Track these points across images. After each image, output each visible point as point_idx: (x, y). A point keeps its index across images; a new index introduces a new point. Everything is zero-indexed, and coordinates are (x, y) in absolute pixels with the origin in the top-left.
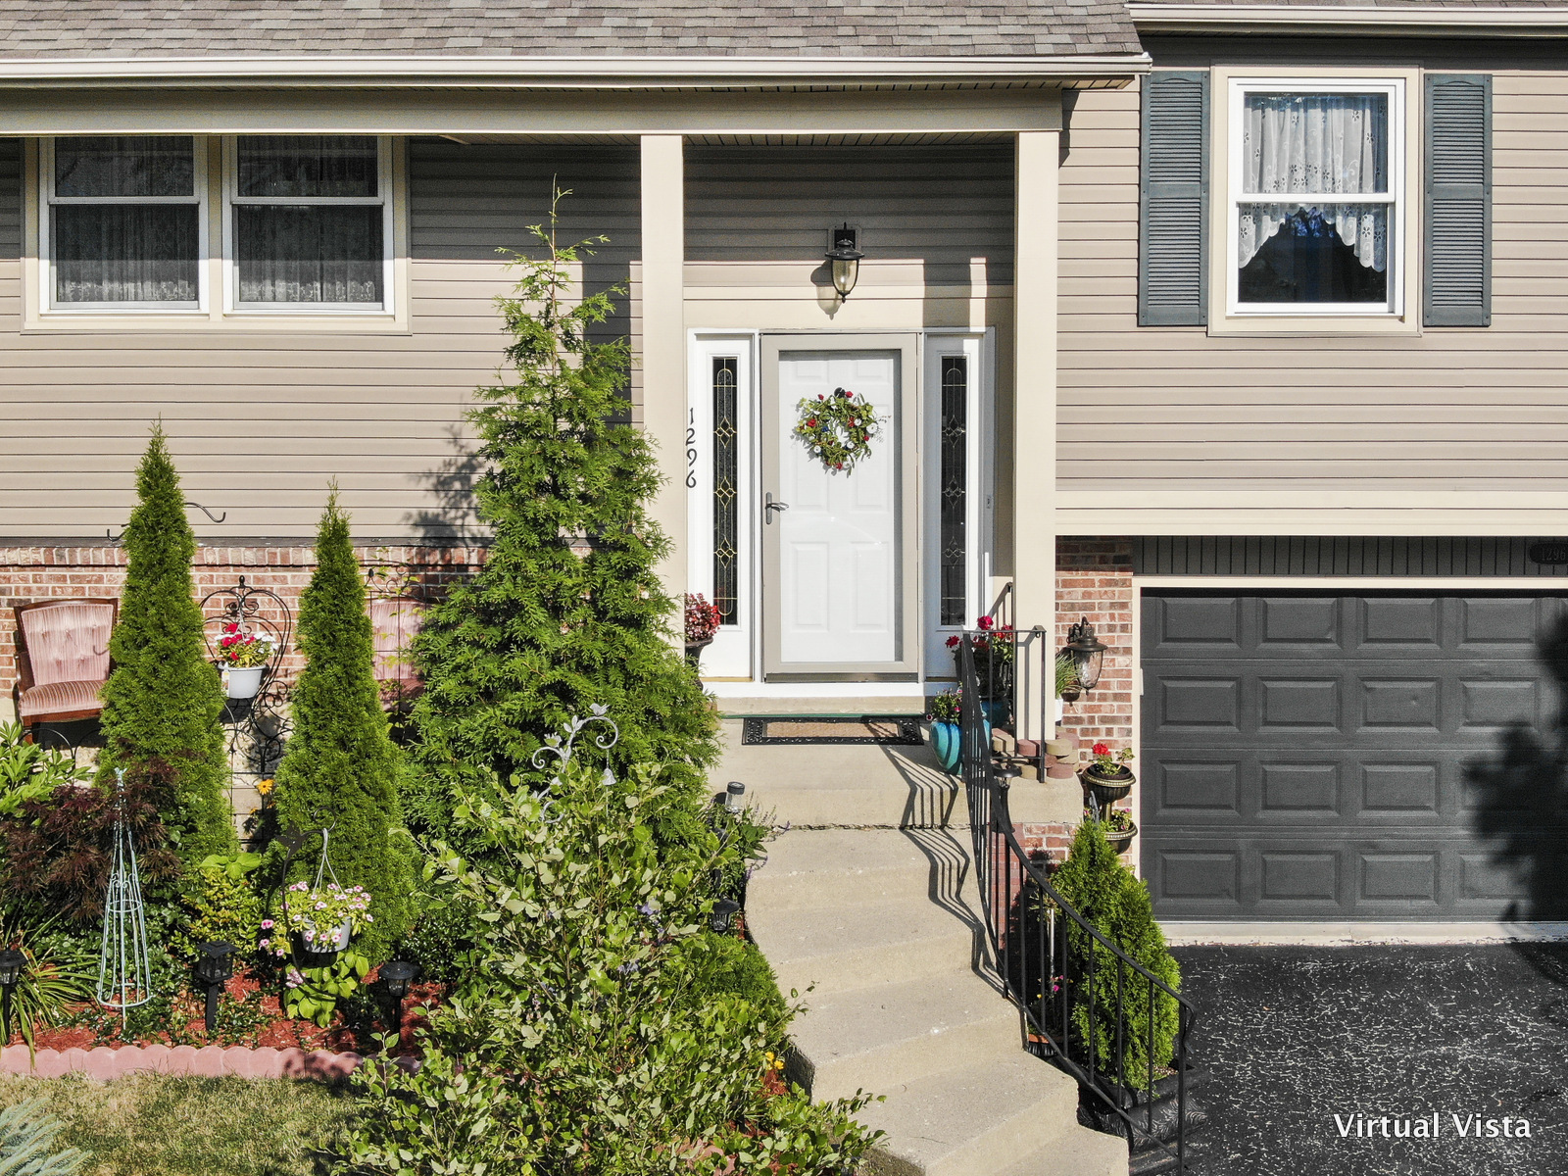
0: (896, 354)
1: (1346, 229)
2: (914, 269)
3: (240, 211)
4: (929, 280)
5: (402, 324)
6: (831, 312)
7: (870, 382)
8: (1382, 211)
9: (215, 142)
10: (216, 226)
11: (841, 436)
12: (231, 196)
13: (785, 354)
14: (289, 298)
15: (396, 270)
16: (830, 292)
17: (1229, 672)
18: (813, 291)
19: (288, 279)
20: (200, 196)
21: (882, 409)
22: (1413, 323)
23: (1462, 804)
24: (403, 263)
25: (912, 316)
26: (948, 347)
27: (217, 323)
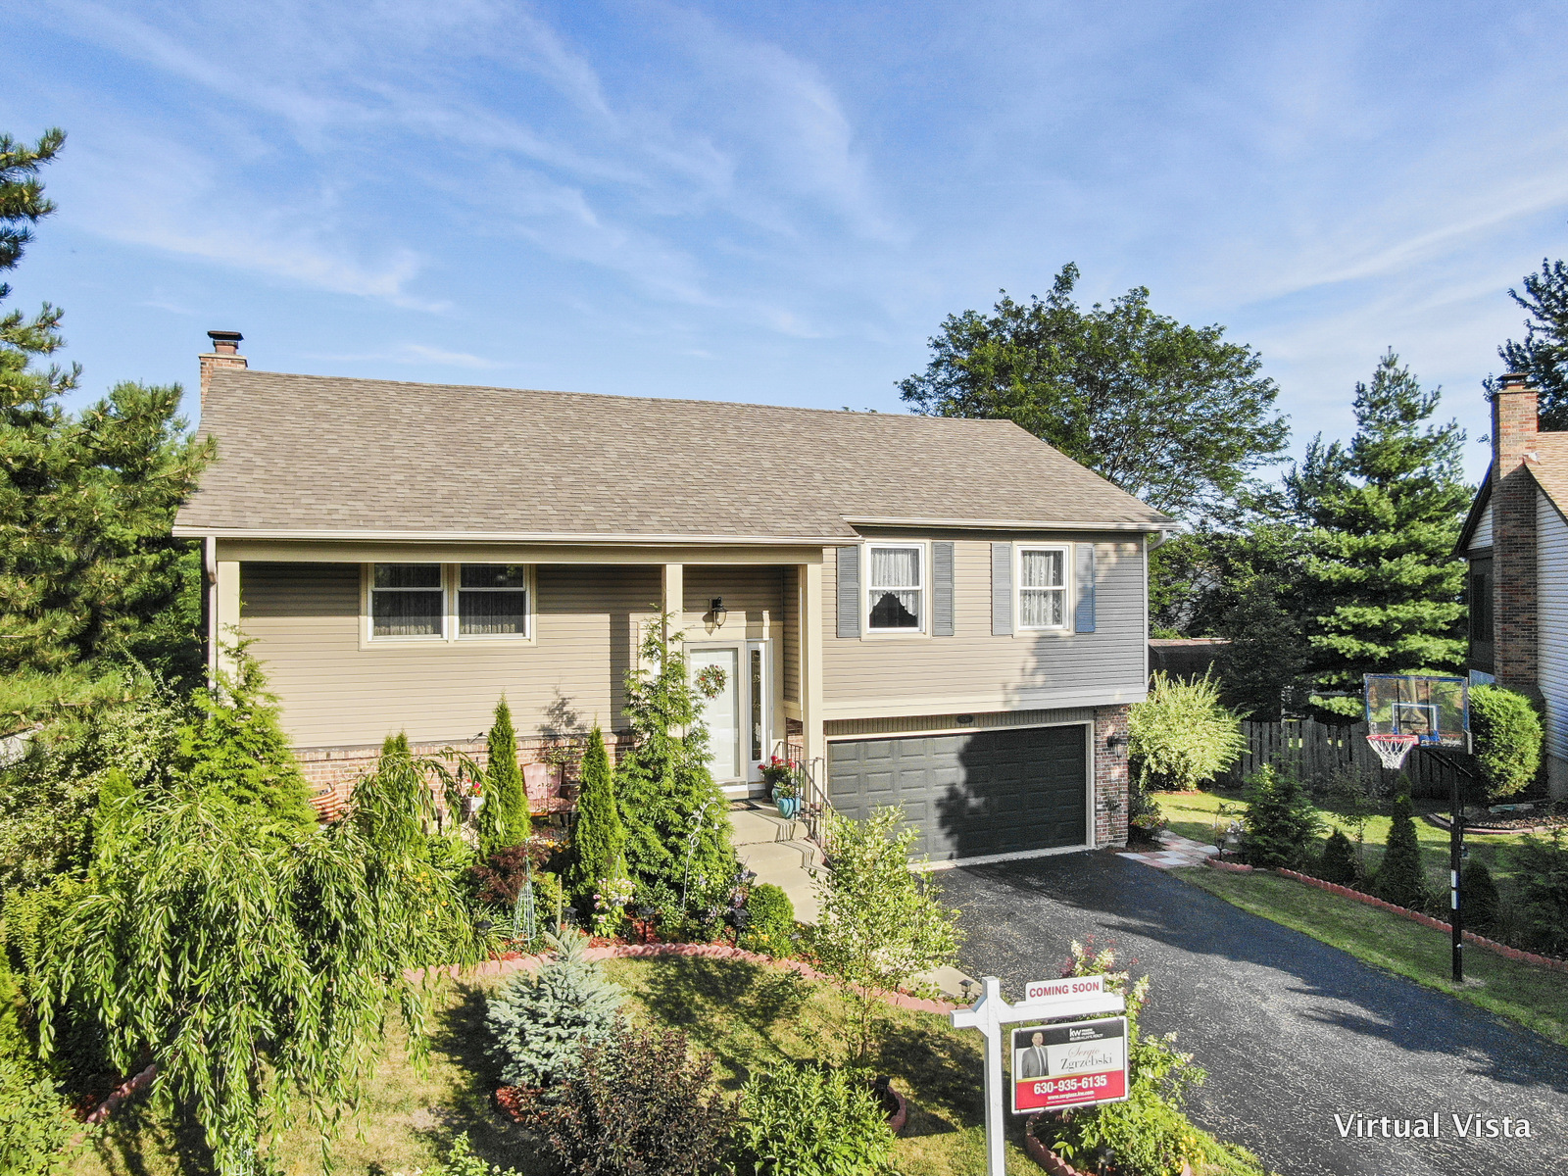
0: (735, 650)
1: (903, 600)
2: (742, 614)
3: (461, 594)
4: (748, 620)
5: (533, 643)
6: (710, 633)
7: (724, 662)
8: (916, 593)
9: (450, 566)
10: (450, 601)
11: (713, 684)
12: (458, 587)
13: (693, 651)
14: (477, 632)
15: (531, 619)
16: (710, 624)
17: (854, 772)
18: (703, 624)
19: (476, 623)
20: (443, 588)
21: (729, 673)
22: (929, 635)
23: (935, 814)
24: (534, 616)
25: (741, 634)
26: (753, 647)
27: (452, 644)
